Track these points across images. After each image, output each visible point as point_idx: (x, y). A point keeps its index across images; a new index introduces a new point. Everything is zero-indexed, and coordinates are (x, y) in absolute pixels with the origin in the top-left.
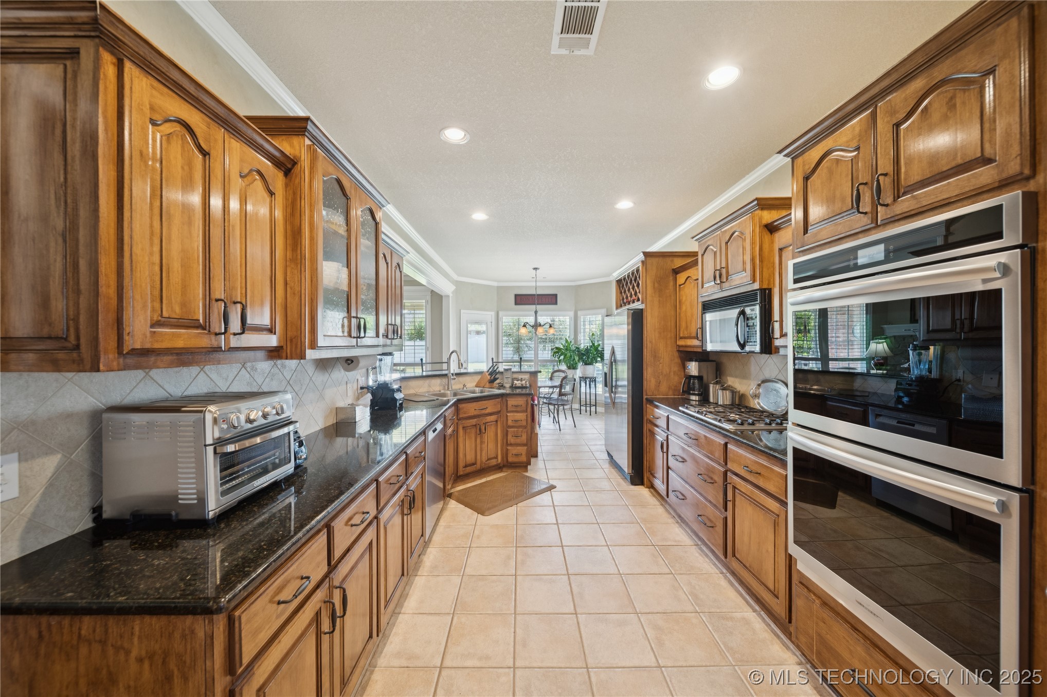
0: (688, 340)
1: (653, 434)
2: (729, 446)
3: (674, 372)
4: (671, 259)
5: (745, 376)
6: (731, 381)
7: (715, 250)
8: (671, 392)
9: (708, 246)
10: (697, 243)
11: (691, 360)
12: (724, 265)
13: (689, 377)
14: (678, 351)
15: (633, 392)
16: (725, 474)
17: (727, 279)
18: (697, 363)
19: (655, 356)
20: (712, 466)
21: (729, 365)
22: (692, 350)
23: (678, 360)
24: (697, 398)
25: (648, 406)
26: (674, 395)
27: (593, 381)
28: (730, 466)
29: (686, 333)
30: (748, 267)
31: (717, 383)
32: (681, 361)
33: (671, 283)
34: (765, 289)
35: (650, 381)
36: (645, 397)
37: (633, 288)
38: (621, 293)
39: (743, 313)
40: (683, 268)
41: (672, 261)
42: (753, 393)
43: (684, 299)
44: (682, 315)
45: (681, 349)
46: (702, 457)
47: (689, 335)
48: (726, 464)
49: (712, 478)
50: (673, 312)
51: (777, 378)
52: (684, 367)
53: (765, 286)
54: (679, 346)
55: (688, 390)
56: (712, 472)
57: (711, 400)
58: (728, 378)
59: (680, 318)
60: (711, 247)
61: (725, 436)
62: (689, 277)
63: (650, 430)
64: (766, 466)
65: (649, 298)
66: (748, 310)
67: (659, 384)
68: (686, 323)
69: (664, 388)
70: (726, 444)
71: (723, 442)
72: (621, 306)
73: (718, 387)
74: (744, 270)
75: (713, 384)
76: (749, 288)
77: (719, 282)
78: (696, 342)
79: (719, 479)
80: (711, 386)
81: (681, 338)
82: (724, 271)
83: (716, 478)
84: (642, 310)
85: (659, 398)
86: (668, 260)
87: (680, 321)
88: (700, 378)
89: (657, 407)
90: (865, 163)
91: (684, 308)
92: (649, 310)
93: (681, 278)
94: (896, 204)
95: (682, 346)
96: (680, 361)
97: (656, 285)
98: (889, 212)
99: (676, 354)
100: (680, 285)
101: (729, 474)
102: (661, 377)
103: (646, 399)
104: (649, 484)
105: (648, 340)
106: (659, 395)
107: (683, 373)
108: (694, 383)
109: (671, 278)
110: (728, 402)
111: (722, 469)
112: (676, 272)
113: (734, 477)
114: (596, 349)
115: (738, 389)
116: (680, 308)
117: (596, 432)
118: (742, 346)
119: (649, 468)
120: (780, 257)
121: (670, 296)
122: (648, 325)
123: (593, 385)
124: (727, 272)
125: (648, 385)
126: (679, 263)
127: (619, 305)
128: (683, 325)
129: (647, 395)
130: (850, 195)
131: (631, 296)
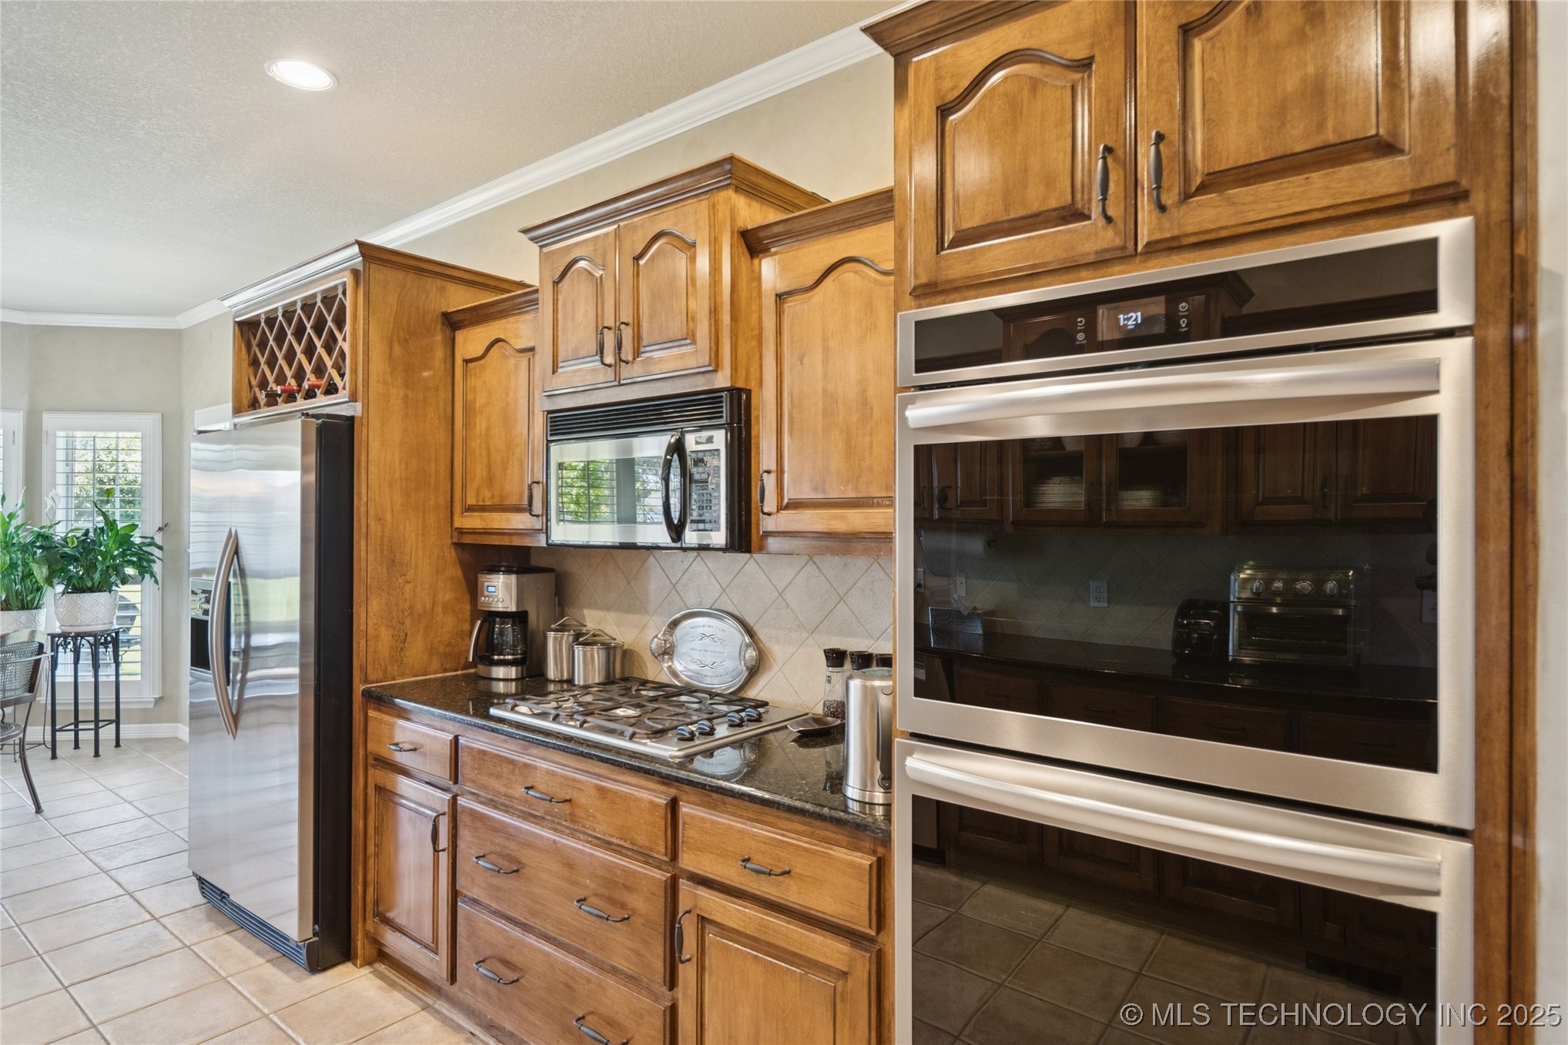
0: (495, 516)
1: (387, 795)
2: (685, 809)
3: (446, 607)
4: (439, 283)
5: (633, 604)
6: (593, 619)
7: (598, 273)
8: (436, 664)
9: (575, 261)
10: (535, 247)
11: (494, 570)
12: (626, 316)
13: (491, 617)
14: (459, 546)
15: (318, 677)
16: (672, 889)
17: (637, 353)
18: (513, 578)
19: (393, 561)
20: (624, 869)
21: (587, 580)
22: (505, 541)
23: (456, 572)
24: (512, 672)
25: (372, 713)
26: (446, 670)
27: (106, 644)
28: (688, 861)
29: (487, 494)
30: (703, 330)
31: (562, 628)
32: (464, 572)
33: (439, 353)
34: (740, 390)
35: (377, 637)
36: (359, 687)
37: (310, 351)
38: (255, 363)
39: (678, 448)
40: (478, 316)
41: (442, 290)
42: (659, 646)
43: (480, 400)
44: (475, 444)
45: (468, 540)
46: (588, 849)
47: (497, 501)
48: (674, 857)
49: (623, 906)
50: (442, 437)
51: (715, 606)
52: (474, 591)
53: (740, 384)
54: (461, 532)
55: (487, 652)
56: (626, 887)
57: (552, 673)
58: (586, 612)
59: (465, 453)
60: (582, 264)
61: (667, 780)
62: (498, 340)
63: (379, 789)
64: (806, 850)
65: (375, 388)
66: (691, 442)
67: (401, 642)
68: (489, 467)
69: (416, 651)
70: (673, 805)
71: (662, 801)
72: (254, 405)
73: (567, 637)
74: (691, 337)
75: (556, 630)
76: (700, 384)
77: (609, 359)
78: (520, 521)
79: (647, 905)
80: (551, 635)
81: (470, 509)
82: (627, 334)
83: (636, 902)
84: (351, 419)
85: (403, 686)
86: (433, 285)
87: (465, 461)
88: (519, 618)
89: (403, 714)
90: (1109, 102)
91: (481, 425)
92: (375, 422)
93: (472, 341)
94: (1184, 208)
95: (474, 532)
96: (459, 573)
97: (397, 350)
98: (1167, 225)
99: (451, 554)
100: (467, 361)
101: (684, 885)
102: (408, 622)
103: (368, 695)
104: (371, 951)
105: (371, 513)
106: (403, 675)
107: (468, 607)
108: (502, 633)
109: (439, 338)
110: (597, 677)
111: (661, 876)
112: (453, 322)
113: (703, 892)
114: (125, 541)
115: (620, 639)
116: (467, 425)
117: (130, 812)
118: (676, 531)
119: (377, 903)
120: (779, 313)
121: (437, 389)
122: (372, 468)
123: (106, 655)
124: (638, 338)
125: (370, 650)
126: (460, 299)
127: (246, 402)
128: (479, 472)
129: (366, 681)
130: (1068, 172)
131: (300, 375)
